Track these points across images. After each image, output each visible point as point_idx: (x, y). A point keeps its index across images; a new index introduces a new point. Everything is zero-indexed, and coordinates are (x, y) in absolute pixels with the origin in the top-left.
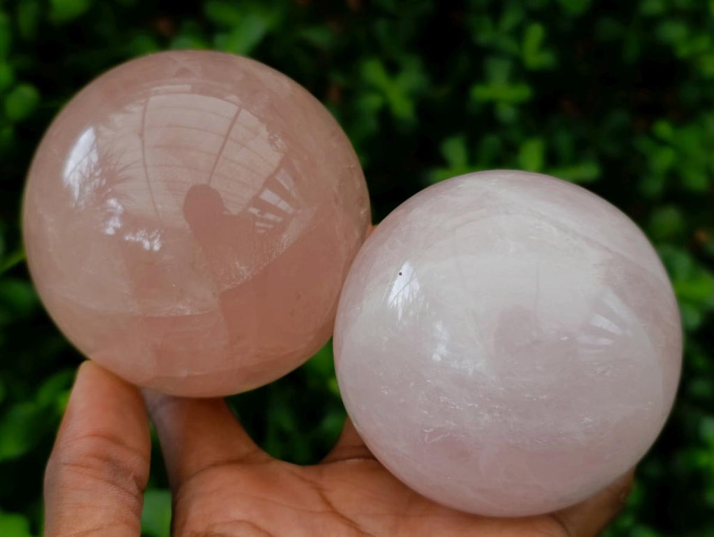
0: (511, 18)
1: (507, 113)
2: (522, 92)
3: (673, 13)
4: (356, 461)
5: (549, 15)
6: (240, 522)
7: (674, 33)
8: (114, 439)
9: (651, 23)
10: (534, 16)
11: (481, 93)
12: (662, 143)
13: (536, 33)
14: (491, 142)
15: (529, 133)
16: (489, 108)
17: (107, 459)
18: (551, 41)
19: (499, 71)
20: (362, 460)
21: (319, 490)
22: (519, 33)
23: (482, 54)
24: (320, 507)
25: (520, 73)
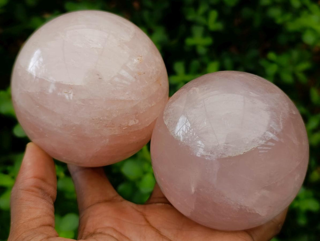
0: (202, 9)
1: (202, 50)
2: (208, 41)
3: (274, 4)
4: (161, 204)
5: (219, 7)
6: (109, 227)
7: (275, 13)
8: (43, 180)
9: (265, 9)
10: (213, 7)
11: (190, 42)
12: (272, 62)
13: (214, 14)
14: (195, 63)
15: (212, 59)
16: (194, 48)
17: (40, 188)
18: (220, 18)
19: (198, 32)
20: (163, 204)
21: (144, 215)
22: (206, 15)
23: (190, 24)
24: (144, 223)
25: (207, 32)
